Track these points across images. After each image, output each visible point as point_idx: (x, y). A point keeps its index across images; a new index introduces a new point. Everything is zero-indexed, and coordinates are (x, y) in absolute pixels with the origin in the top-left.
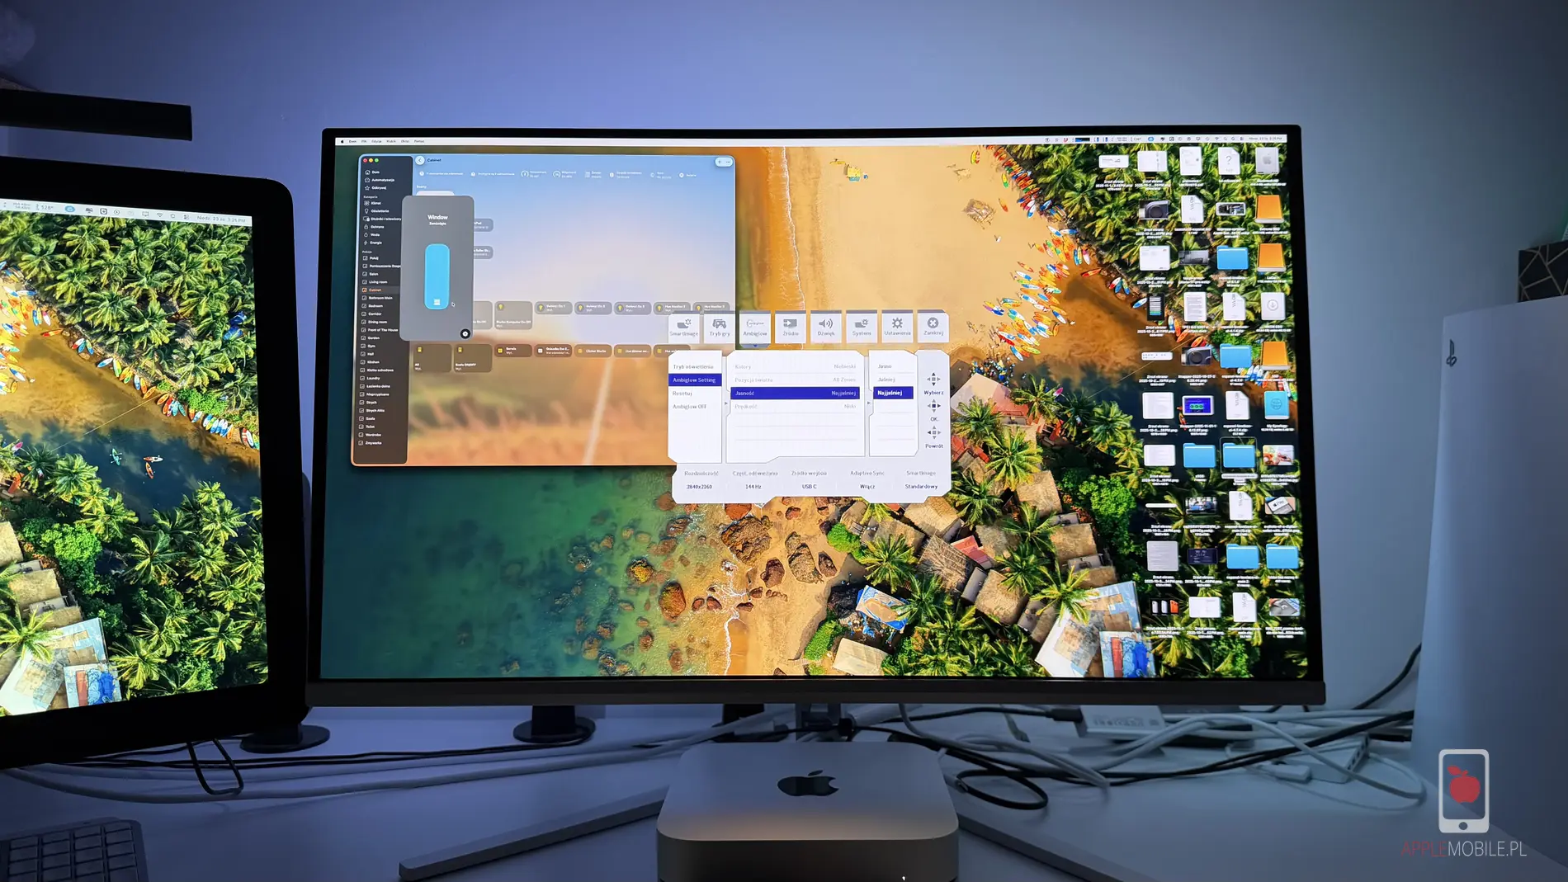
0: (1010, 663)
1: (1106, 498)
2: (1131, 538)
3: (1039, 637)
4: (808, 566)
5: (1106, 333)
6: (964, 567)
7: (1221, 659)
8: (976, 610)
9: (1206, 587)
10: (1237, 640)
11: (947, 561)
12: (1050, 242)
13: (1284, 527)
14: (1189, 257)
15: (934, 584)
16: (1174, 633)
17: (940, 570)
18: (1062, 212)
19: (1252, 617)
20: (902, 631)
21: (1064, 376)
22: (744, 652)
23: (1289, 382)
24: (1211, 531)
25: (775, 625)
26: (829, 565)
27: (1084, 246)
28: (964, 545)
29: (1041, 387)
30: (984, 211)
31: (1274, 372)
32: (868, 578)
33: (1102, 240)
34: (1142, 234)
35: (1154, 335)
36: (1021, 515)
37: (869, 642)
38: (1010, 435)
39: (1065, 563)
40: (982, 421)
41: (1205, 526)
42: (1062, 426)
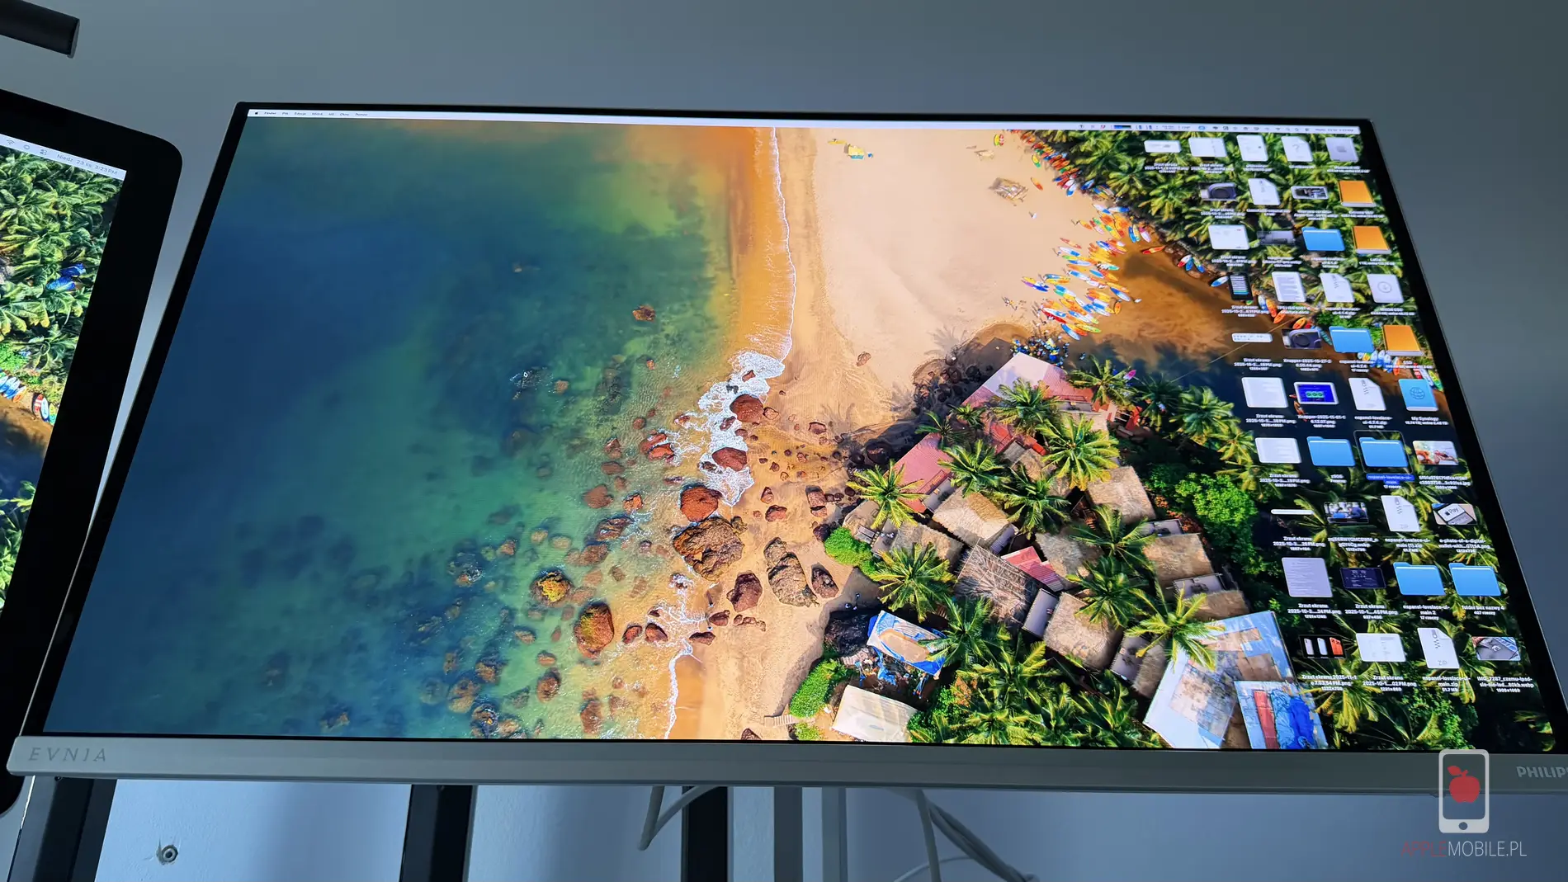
0: (1106, 726)
1: (1214, 502)
2: (1259, 553)
3: (1145, 688)
4: (795, 583)
5: (1183, 312)
6: (1023, 588)
7: (1422, 724)
8: (1046, 647)
9: (1378, 620)
10: (1438, 695)
11: (998, 580)
13: (1467, 541)
15: (981, 611)
16: (1344, 684)
17: (989, 592)
18: (1109, 192)
19: (1454, 663)
20: (937, 676)
21: (1135, 357)
22: (698, 704)
23: (1427, 369)
24: (1368, 545)
25: (745, 665)
26: (827, 582)
27: (1141, 224)
28: (1021, 559)
29: (1107, 369)
31: (1403, 359)
32: (884, 600)
33: (1161, 218)
34: (1209, 214)
35: (1244, 315)
36: (1099, 521)
37: (887, 692)
38: (1072, 423)
39: (1169, 584)
40: (1032, 406)
41: (1357, 539)
42: (1140, 413)
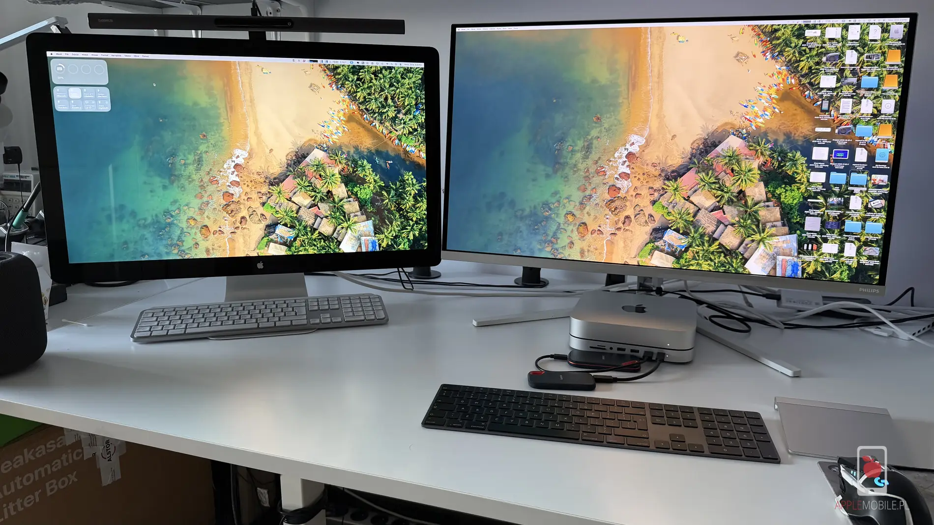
0: (733, 267)
1: (788, 196)
2: (799, 215)
3: (748, 256)
4: (642, 219)
5: (799, 118)
6: (716, 223)
7: (835, 272)
8: (719, 242)
9: (833, 239)
10: (844, 264)
11: (708, 221)
12: (775, 73)
13: (877, 214)
14: (846, 81)
15: (700, 230)
16: (813, 259)
17: (704, 224)
18: (783, 58)
19: (854, 255)
20: (683, 249)
21: (775, 137)
22: (612, 253)
23: (891, 144)
24: (839, 214)
25: (626, 243)
26: (653, 219)
27: (793, 75)
30: (744, 57)
31: (883, 139)
32: (670, 226)
33: (802, 72)
34: (823, 69)
35: (823, 119)
36: (746, 202)
37: (668, 253)
38: (745, 165)
39: (764, 224)
40: (732, 157)
41: (836, 211)
42: (771, 161)
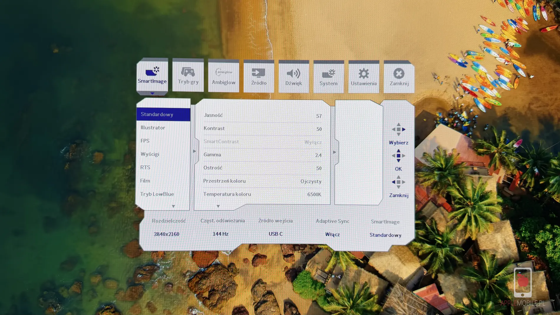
21: (524, 128)
28: (426, 293)
29: (502, 139)
38: (473, 185)
40: (445, 171)
42: (521, 176)
